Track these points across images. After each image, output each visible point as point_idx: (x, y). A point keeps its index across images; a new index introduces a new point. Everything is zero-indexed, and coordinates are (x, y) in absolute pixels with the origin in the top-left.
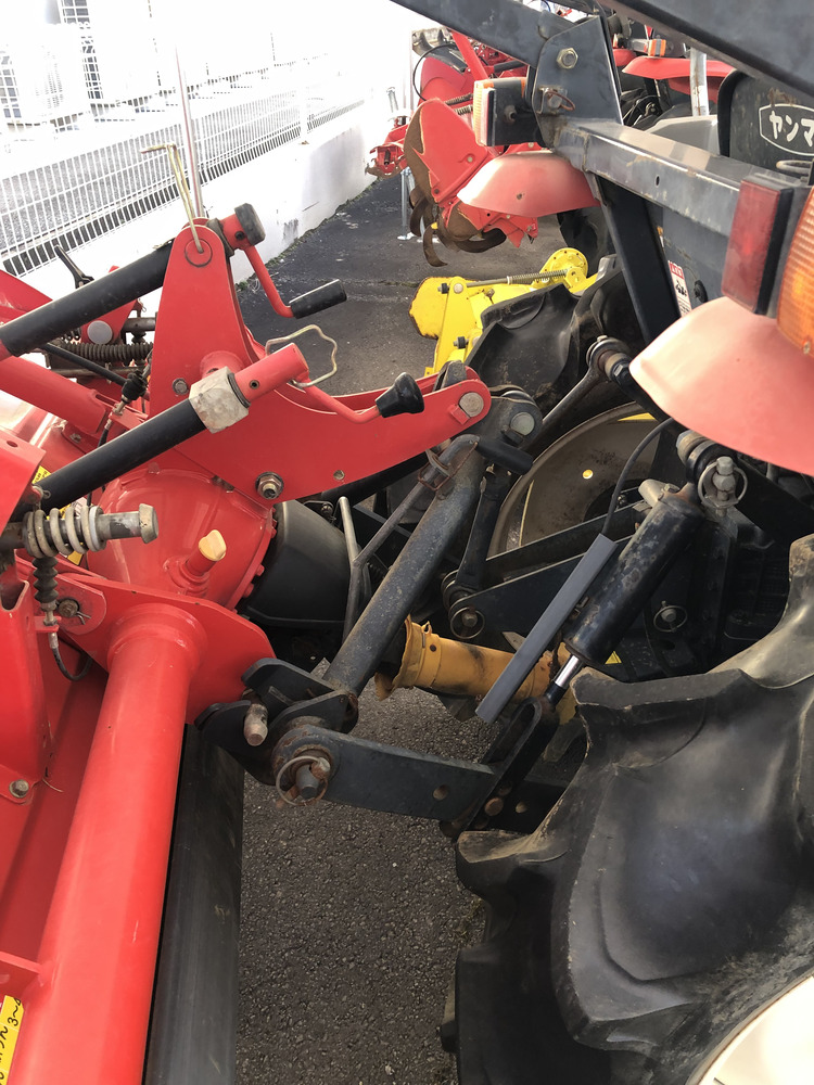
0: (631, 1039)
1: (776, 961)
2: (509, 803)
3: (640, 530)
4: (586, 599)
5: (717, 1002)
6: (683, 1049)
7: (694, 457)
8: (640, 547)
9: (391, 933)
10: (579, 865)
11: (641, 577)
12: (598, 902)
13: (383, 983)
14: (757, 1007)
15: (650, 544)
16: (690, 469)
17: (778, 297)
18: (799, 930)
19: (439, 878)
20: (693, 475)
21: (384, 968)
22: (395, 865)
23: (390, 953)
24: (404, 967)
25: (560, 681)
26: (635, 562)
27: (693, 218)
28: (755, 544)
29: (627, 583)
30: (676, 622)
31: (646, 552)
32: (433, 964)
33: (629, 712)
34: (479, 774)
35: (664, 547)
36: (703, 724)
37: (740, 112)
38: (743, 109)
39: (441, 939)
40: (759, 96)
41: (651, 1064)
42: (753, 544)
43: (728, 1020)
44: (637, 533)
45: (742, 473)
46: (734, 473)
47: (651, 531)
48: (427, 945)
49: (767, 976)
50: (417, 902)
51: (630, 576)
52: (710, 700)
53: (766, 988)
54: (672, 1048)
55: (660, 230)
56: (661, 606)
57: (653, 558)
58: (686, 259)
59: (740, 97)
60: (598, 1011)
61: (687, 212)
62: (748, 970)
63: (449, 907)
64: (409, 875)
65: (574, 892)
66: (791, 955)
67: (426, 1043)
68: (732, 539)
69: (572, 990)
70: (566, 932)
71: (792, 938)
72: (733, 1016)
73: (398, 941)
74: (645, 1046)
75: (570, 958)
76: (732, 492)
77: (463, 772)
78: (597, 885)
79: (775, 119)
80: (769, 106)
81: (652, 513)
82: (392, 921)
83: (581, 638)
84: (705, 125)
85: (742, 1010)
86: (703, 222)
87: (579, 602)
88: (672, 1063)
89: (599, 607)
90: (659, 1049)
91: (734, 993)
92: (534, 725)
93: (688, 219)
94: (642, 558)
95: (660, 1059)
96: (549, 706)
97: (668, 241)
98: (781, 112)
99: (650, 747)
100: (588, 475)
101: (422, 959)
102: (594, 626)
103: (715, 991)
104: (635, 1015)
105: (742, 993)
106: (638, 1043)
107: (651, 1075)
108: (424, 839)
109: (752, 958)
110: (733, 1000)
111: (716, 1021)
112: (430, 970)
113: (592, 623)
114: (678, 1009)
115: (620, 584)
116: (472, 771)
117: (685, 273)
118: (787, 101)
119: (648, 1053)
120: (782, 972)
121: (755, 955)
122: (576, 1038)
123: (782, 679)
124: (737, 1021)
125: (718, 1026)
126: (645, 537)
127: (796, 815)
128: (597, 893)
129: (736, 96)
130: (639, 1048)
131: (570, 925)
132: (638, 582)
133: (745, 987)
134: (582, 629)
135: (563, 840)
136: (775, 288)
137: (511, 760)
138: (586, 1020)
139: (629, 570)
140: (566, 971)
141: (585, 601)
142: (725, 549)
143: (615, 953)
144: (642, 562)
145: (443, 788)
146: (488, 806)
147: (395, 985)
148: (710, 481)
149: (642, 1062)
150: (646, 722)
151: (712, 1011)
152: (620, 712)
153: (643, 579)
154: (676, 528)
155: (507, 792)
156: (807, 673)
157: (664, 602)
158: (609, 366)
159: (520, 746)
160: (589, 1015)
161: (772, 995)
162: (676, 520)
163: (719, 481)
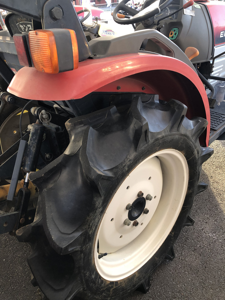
0: (74, 248)
1: (96, 212)
2: (26, 218)
3: (30, 135)
4: (24, 157)
5: (88, 229)
6: (86, 244)
7: (36, 113)
8: (32, 139)
9: (11, 278)
10: (46, 216)
11: (35, 146)
12: (54, 222)
13: (14, 291)
14: (97, 225)
15: (34, 137)
16: (36, 116)
17: (33, 62)
18: (97, 203)
19: (19, 255)
20: (37, 117)
21: (13, 287)
22: (4, 260)
23: (13, 282)
24: (18, 284)
25: (26, 181)
26: (32, 143)
27: (10, 53)
28: (61, 131)
29: (33, 150)
30: (51, 157)
31: (34, 140)
32: (26, 278)
33: (43, 176)
34: (15, 214)
35: (38, 137)
36: (61, 170)
37: (12, 26)
38: (13, 25)
39: (26, 270)
40: (15, 21)
41: (81, 251)
42: (60, 131)
43: (92, 232)
44: (30, 136)
45: (49, 113)
46: (47, 113)
47: (33, 134)
48: (23, 274)
49: (95, 217)
50: (15, 265)
51: (32, 147)
52: (60, 163)
53: (97, 220)
54: (84, 245)
55: (5, 61)
56: (46, 155)
57: (36, 141)
58: (15, 66)
59: (11, 22)
60: (64, 245)
61: (8, 52)
62: (91, 217)
63: (25, 261)
64: (10, 260)
65: (48, 223)
66: (98, 209)
67: (33, 297)
68: (55, 132)
69: (56, 244)
70: (49, 233)
71: (97, 205)
72: (93, 230)
73: (14, 278)
74: (78, 248)
75: (53, 238)
76: (48, 118)
77: (9, 216)
78: (52, 218)
79: (21, 26)
80: (18, 23)
81: (31, 130)
82: (10, 274)
83: (27, 168)
84: (6, 32)
85: (94, 228)
86: (13, 53)
87: (23, 159)
88: (86, 249)
89: (28, 158)
90: (82, 247)
91: (91, 224)
92: (24, 195)
93: (9, 53)
94: (34, 141)
95: (83, 249)
96: (26, 188)
97: (8, 62)
98: (22, 24)
99: (52, 182)
100: (15, 132)
101: (23, 278)
102: (29, 163)
103: (87, 226)
104: (72, 241)
105: (92, 224)
106: (76, 248)
107: (82, 254)
108: (10, 249)
109: (91, 214)
110: (91, 226)
111: (90, 233)
112: (26, 279)
113: (28, 162)
114: (81, 235)
115: (31, 150)
116: (12, 214)
117: (16, 70)
118: (22, 21)
119: (79, 249)
120: (98, 214)
121: (91, 213)
122: (61, 254)
123: (73, 152)
124: (95, 231)
125: (91, 234)
126: (32, 136)
127: (86, 177)
128: (53, 220)
129: (10, 22)
130: (77, 249)
131: (50, 231)
132: (35, 148)
133: (93, 222)
134: (26, 165)
135: (41, 214)
136: (31, 60)
137: (22, 207)
138: (62, 248)
139: (32, 146)
140: (53, 241)
141: (24, 158)
142: (54, 135)
143: (62, 231)
144: (34, 143)
145: (6, 223)
146: (21, 221)
147: (18, 289)
148: (42, 117)
149: (79, 253)
150: (48, 176)
151: (88, 231)
152: (42, 177)
153: (36, 146)
154: (39, 131)
155: (24, 215)
156: (78, 149)
157: (46, 154)
158: (6, 99)
159: (22, 201)
160: (62, 247)
161: (99, 221)
162: (38, 129)
163: (44, 116)
